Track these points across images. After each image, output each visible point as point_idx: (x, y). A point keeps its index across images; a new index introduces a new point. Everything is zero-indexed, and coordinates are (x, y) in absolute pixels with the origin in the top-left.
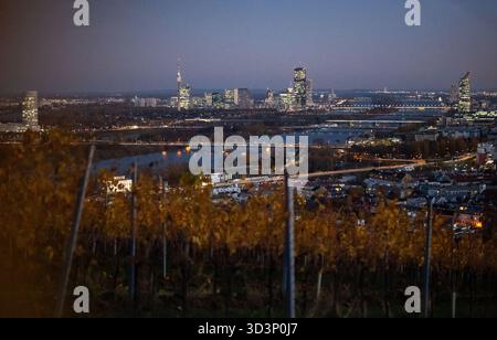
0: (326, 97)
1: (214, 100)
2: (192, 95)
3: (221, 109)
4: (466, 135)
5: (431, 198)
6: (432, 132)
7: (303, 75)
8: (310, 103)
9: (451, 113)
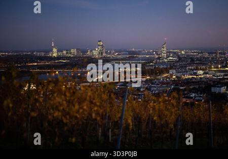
0: (110, 52)
1: (67, 53)
2: (58, 51)
3: (69, 57)
4: (165, 66)
5: (153, 91)
6: (152, 65)
7: (101, 44)
8: (104, 54)
9: (159, 58)
